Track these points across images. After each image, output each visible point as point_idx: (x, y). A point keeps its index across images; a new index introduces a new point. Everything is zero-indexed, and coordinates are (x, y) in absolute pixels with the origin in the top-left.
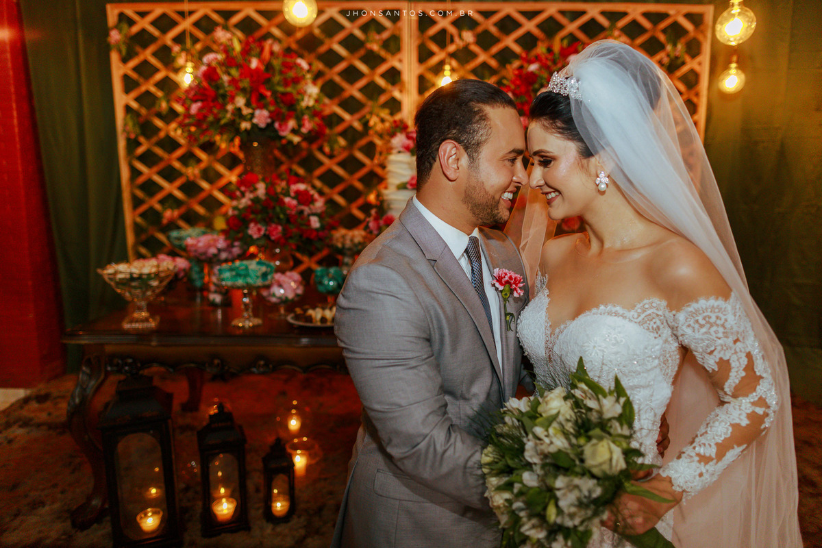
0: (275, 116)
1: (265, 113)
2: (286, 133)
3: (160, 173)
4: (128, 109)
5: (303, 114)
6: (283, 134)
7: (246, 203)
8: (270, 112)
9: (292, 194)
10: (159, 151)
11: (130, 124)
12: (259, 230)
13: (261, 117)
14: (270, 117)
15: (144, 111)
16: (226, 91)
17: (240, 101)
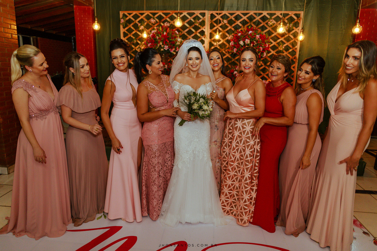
1: (167, 46)
2: (172, 52)
5: (177, 46)
8: (169, 46)
16: (157, 41)
17: (161, 43)
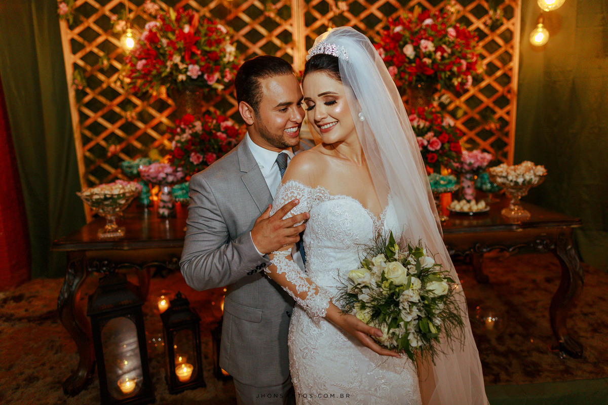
0: (203, 70)
1: (197, 67)
2: (213, 83)
3: (103, 117)
4: (76, 66)
5: (225, 68)
6: (210, 83)
7: (187, 137)
9: (222, 130)
10: (102, 99)
11: (79, 78)
12: (198, 158)
13: (194, 70)
14: (200, 70)
15: (89, 68)
16: (166, 51)
17: (177, 59)
